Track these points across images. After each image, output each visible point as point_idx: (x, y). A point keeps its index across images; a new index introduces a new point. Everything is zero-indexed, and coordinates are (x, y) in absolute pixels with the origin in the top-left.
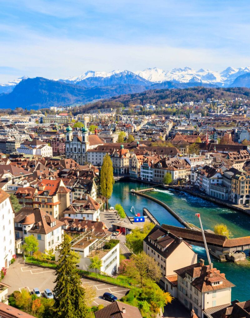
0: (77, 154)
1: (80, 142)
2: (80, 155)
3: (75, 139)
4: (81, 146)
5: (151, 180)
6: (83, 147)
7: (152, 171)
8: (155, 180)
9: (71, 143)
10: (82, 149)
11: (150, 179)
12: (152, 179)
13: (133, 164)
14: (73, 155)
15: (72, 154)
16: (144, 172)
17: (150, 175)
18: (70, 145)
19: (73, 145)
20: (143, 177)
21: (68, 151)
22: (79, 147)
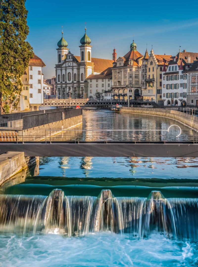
0: (71, 85)
1: (77, 61)
2: (76, 85)
3: (69, 58)
4: (78, 69)
5: (184, 101)
6: (82, 71)
7: (185, 81)
8: (192, 101)
9: (63, 66)
10: (79, 75)
11: (181, 100)
12: (185, 99)
13: (148, 74)
14: (66, 87)
15: (64, 85)
16: (169, 87)
17: (180, 90)
18: (61, 70)
19: (66, 70)
20: (167, 99)
21: (59, 81)
22: (75, 71)
